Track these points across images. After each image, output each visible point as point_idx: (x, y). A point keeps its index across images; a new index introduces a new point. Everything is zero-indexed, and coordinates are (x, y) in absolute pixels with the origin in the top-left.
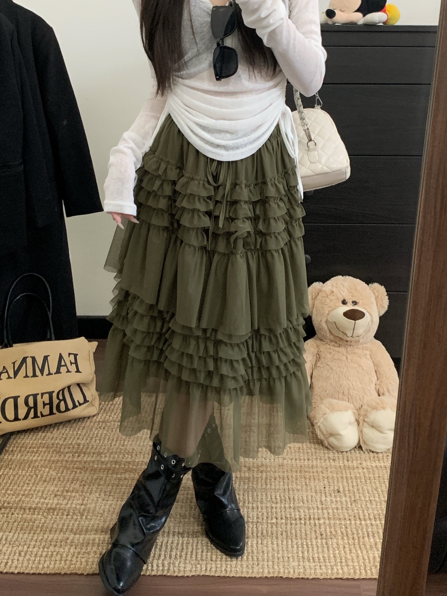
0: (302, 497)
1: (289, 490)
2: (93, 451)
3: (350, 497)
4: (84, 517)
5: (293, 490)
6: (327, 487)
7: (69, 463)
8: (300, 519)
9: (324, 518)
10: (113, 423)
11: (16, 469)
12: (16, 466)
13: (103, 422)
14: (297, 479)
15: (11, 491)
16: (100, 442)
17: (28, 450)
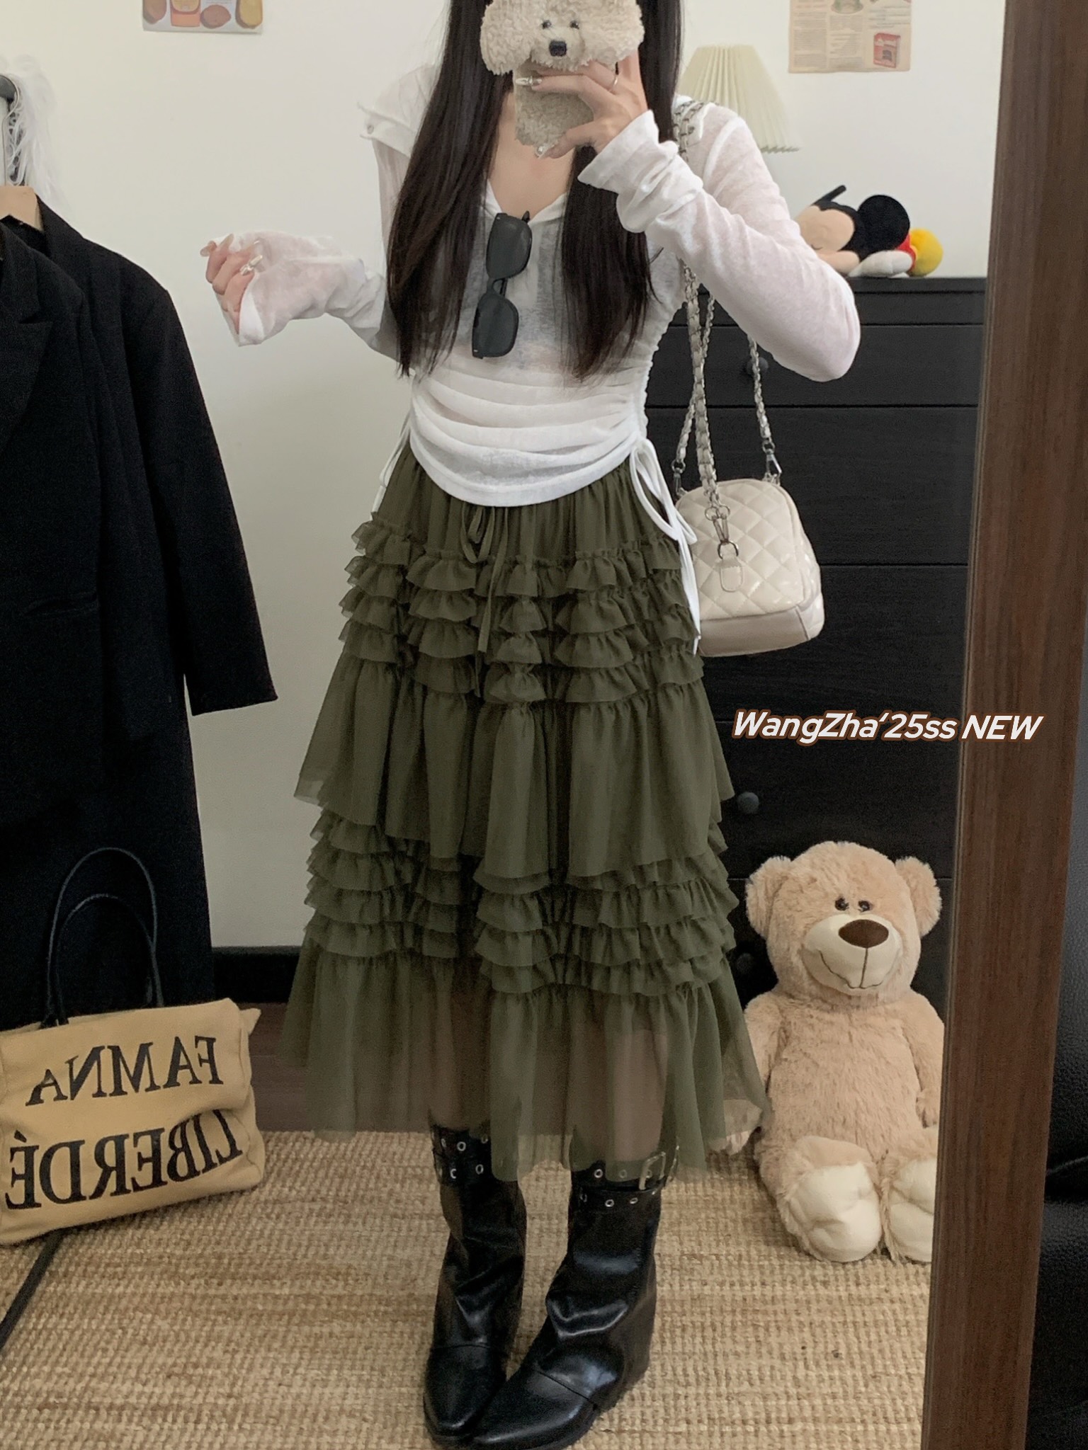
0: (748, 1371)
1: (716, 1355)
2: (252, 1271)
3: (863, 1367)
4: (236, 1427)
5: (725, 1355)
6: (810, 1344)
7: (198, 1301)
8: (744, 1422)
9: (804, 1420)
10: (298, 1204)
11: (76, 1316)
12: (76, 1309)
13: (275, 1202)
14: (734, 1329)
15: (65, 1365)
16: (269, 1250)
17: (101, 1270)
